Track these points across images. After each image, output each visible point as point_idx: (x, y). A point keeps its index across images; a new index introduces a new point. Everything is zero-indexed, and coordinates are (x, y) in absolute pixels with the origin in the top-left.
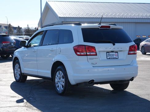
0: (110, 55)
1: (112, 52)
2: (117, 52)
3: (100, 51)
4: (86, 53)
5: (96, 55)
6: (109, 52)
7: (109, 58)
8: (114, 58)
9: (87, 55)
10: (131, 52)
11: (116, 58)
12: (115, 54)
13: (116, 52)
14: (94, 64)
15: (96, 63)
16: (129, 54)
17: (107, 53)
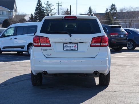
0: (68, 46)
1: (70, 43)
2: (77, 44)
3: (56, 42)
4: (40, 44)
5: (50, 46)
6: (66, 44)
7: (66, 50)
8: (72, 50)
9: (41, 46)
11: (75, 50)
12: (74, 45)
13: (75, 44)
14: (48, 55)
15: (51, 55)
16: (91, 46)
17: (64, 44)
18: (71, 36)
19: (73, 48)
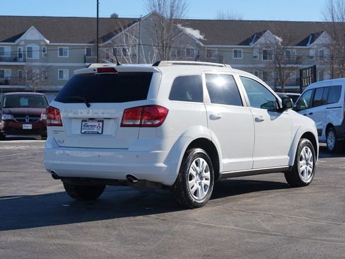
0: (88, 126)
2: (102, 121)
4: (50, 121)
5: (61, 125)
6: (86, 121)
7: (85, 133)
9: (51, 125)
10: (126, 123)
11: (98, 133)
12: (97, 124)
13: (99, 121)
14: (60, 142)
15: (63, 141)
16: (122, 125)
17: (84, 123)
18: (89, 106)
19: (96, 130)
